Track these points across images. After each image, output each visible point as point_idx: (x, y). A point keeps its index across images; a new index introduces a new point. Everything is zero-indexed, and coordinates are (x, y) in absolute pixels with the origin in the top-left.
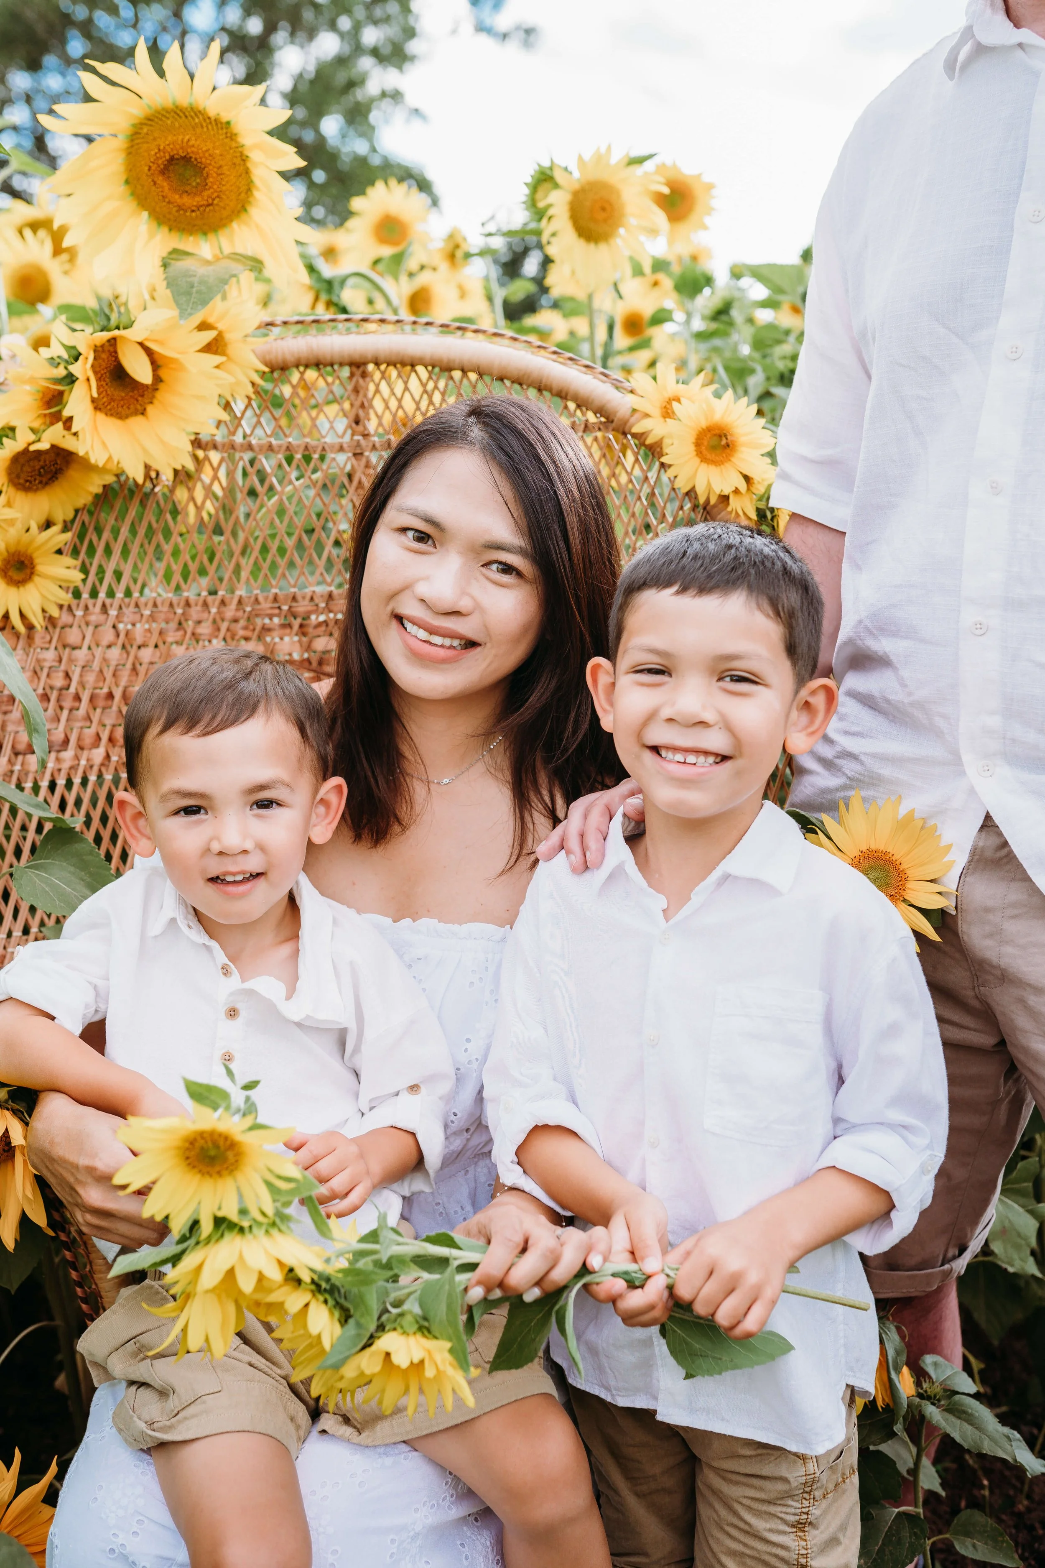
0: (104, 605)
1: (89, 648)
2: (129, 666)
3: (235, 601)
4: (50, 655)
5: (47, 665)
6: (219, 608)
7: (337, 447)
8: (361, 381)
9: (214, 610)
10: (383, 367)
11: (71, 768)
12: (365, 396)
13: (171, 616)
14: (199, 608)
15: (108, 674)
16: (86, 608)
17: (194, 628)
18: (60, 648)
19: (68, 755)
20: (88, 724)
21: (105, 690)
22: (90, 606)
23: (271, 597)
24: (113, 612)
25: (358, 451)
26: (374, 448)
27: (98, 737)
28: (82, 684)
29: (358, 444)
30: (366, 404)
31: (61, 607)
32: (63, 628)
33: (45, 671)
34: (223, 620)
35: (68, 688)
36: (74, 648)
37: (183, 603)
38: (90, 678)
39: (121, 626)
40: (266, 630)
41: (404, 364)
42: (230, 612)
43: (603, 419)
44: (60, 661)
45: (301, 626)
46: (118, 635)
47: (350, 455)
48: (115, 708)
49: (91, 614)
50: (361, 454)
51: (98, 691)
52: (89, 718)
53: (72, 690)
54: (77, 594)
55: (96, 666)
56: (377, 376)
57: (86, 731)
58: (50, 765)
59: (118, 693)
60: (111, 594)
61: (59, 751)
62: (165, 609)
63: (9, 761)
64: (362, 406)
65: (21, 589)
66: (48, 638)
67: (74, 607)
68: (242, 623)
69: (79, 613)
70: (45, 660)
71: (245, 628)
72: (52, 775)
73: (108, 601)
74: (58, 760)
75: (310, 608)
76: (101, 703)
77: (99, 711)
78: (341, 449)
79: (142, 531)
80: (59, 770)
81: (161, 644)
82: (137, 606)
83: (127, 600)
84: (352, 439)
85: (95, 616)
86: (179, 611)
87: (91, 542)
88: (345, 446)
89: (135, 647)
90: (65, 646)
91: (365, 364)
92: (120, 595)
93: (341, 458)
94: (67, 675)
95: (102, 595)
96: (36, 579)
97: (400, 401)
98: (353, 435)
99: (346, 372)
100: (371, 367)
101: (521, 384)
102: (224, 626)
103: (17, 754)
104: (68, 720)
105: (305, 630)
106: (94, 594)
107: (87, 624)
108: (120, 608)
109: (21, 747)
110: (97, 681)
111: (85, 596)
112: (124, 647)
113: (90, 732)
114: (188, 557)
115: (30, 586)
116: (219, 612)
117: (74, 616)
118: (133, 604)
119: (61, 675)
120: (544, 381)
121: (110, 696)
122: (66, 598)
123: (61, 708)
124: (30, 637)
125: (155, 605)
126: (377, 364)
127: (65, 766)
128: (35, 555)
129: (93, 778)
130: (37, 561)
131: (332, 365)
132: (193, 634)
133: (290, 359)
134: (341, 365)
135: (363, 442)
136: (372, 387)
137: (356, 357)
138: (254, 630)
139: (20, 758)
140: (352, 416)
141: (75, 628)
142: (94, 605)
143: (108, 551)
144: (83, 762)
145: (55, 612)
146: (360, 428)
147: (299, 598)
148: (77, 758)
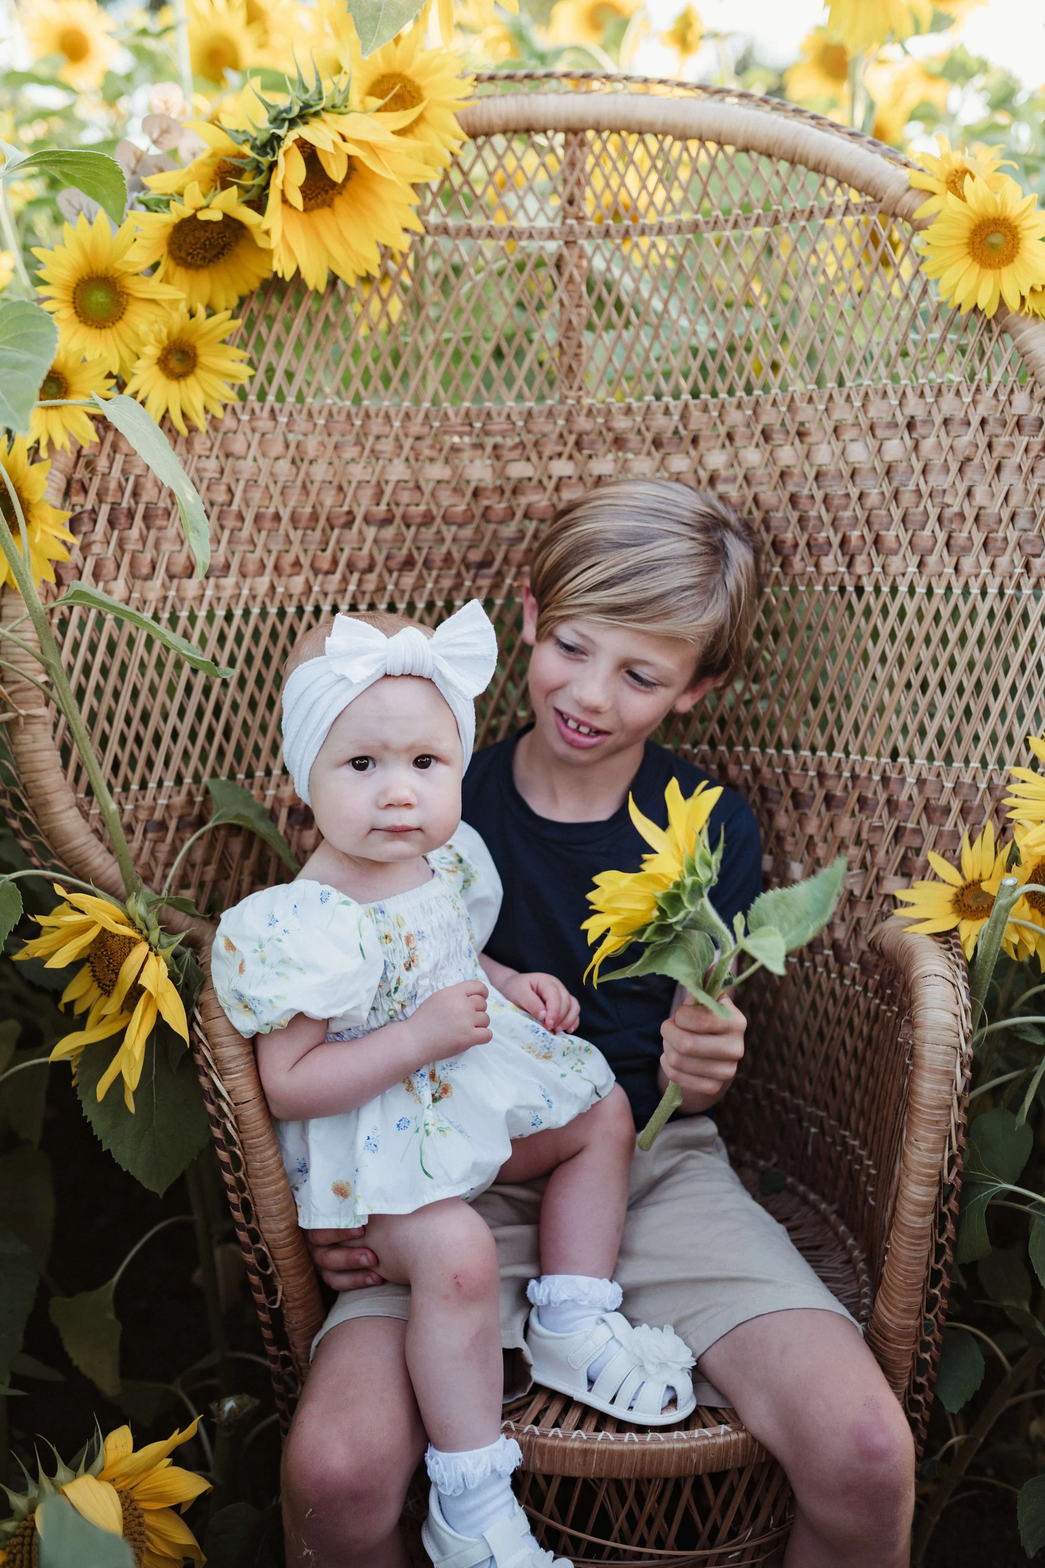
0: (272, 411)
1: (255, 460)
2: (299, 483)
3: (421, 415)
4: (211, 465)
5: (207, 475)
6: (403, 422)
7: (546, 233)
8: (578, 153)
9: (397, 424)
10: (605, 135)
11: (231, 597)
12: (582, 170)
13: (349, 428)
14: (380, 420)
15: (275, 491)
16: (253, 412)
17: (374, 444)
18: (222, 458)
19: (229, 582)
20: (251, 548)
21: (272, 510)
22: (257, 411)
23: (462, 412)
24: (283, 419)
25: (571, 239)
26: (589, 235)
27: (263, 566)
28: (247, 502)
29: (571, 231)
30: (583, 181)
31: (225, 407)
32: (225, 433)
33: (205, 483)
34: (406, 435)
35: (230, 503)
36: (239, 458)
37: (362, 413)
38: (256, 495)
39: (291, 437)
40: (455, 449)
41: (631, 132)
42: (415, 428)
43: (869, 199)
44: (222, 472)
45: (495, 447)
46: (287, 446)
47: (561, 243)
48: (282, 531)
49: (260, 419)
50: (575, 242)
51: (263, 510)
52: (252, 542)
53: (235, 507)
54: (242, 394)
55: (263, 479)
56: (597, 147)
57: (249, 555)
58: (209, 593)
59: (285, 515)
60: (280, 397)
61: (218, 577)
62: (342, 418)
63: (163, 585)
64: (578, 183)
65: (182, 383)
66: (209, 444)
67: (239, 410)
68: (428, 441)
69: (245, 417)
70: (205, 470)
71: (432, 447)
72: (211, 605)
73: (277, 406)
74: (217, 587)
75: (505, 427)
76: (267, 524)
77: (264, 533)
78: (551, 236)
79: (319, 325)
80: (219, 599)
81: (336, 461)
82: (310, 414)
83: (298, 406)
84: (563, 223)
85: (264, 424)
86: (358, 423)
87: (259, 335)
88: (556, 232)
89: (306, 462)
90: (227, 456)
91: (584, 130)
92: (291, 399)
93: (552, 246)
94: (230, 490)
95: (271, 398)
96: (198, 371)
97: (622, 177)
98: (565, 218)
99: (560, 138)
100: (590, 134)
101: (769, 156)
102: (408, 443)
103: (171, 577)
104: (230, 542)
105: (499, 452)
106: (262, 396)
107: (253, 430)
108: (291, 414)
109: (177, 569)
110: (262, 499)
111: (252, 397)
112: (293, 462)
113: (252, 560)
114: (369, 360)
115: (191, 380)
116: (403, 427)
117: (239, 420)
118: (305, 412)
119: (223, 488)
120: (799, 150)
121: (277, 517)
122: (231, 397)
123: (222, 528)
124: (189, 442)
125: (331, 414)
126: (598, 131)
127: (226, 594)
128: (198, 344)
129: (256, 611)
130: (201, 351)
131: (545, 131)
132: (373, 451)
133: (497, 122)
134: (556, 130)
135: (577, 228)
136: (590, 161)
137: (575, 123)
138: (441, 450)
139: (176, 582)
140: (566, 196)
141: (240, 436)
142: (262, 409)
143: (279, 345)
144: (245, 592)
145: (219, 413)
146: (572, 210)
147: (494, 414)
148: (238, 585)
